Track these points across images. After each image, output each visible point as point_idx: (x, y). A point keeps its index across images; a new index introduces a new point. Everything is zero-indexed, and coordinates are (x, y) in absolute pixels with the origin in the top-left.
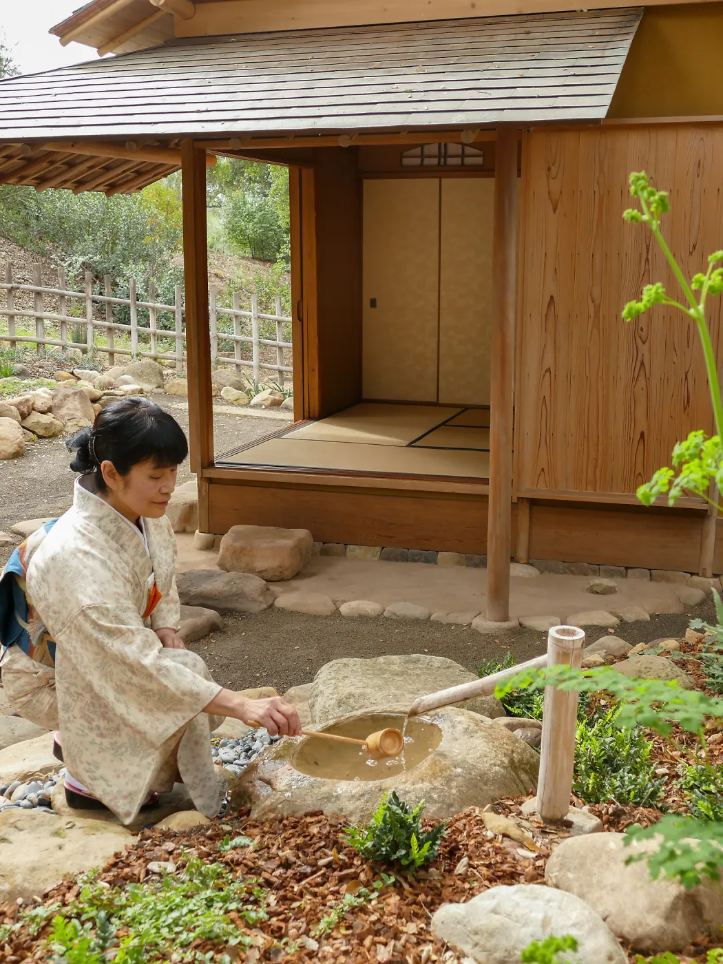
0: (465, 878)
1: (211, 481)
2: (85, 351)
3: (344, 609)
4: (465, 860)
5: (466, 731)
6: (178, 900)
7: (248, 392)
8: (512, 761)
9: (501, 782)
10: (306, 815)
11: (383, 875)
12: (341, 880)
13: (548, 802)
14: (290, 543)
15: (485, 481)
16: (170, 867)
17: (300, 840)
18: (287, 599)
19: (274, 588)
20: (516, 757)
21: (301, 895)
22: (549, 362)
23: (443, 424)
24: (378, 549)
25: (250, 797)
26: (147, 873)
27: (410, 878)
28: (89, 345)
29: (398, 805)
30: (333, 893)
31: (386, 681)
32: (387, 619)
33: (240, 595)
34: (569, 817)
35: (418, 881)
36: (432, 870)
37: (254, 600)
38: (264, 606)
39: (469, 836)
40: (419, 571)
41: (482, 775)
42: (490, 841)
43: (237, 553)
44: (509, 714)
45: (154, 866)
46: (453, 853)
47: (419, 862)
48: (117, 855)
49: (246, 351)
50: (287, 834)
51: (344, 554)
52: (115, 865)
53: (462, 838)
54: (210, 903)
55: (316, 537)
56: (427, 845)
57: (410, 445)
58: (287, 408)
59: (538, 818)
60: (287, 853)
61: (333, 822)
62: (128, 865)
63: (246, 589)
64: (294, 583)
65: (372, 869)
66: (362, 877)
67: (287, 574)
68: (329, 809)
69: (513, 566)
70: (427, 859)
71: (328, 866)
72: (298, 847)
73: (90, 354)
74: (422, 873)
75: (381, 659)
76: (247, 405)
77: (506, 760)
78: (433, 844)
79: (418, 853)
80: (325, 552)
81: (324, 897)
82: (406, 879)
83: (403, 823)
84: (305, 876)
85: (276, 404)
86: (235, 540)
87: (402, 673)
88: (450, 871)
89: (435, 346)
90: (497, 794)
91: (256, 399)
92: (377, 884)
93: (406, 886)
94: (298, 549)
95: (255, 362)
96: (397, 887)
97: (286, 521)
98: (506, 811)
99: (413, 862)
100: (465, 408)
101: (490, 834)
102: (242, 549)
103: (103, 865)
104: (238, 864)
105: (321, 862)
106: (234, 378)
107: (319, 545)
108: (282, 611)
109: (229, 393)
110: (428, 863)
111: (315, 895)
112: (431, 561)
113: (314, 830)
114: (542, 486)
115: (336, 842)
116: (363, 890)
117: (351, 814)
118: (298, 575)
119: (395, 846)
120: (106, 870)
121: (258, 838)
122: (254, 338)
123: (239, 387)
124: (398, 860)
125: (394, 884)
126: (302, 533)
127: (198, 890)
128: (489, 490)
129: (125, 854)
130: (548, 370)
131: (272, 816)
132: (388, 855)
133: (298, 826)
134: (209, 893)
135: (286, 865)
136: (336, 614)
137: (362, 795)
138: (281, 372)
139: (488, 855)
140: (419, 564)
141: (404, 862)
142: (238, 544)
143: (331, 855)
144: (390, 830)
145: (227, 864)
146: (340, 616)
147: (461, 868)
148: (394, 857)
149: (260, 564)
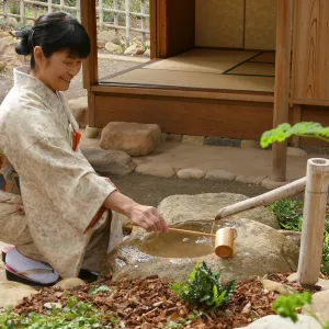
0: (248, 316)
1: (96, 94)
2: (18, 19)
3: (180, 173)
4: (249, 305)
5: (253, 232)
6: (61, 321)
7: (123, 46)
8: (282, 251)
9: (274, 262)
10: (147, 278)
11: (195, 311)
12: (168, 314)
13: (305, 274)
14: (146, 132)
15: (272, 94)
16: (59, 305)
17: (142, 293)
18: (143, 167)
19: (135, 160)
20: (285, 249)
21: (141, 322)
22: (316, 14)
23: (247, 61)
24: (203, 137)
25: (112, 269)
26: (44, 308)
27: (213, 315)
28: (21, 16)
29: (206, 269)
30: (162, 321)
31: (204, 207)
32: (207, 180)
33: (114, 164)
34: (318, 284)
35: (218, 317)
36: (227, 311)
37: (122, 167)
38: (129, 171)
39: (252, 291)
40: (229, 151)
41: (262, 258)
42: (266, 295)
43: (112, 139)
44: (283, 228)
45: (48, 305)
46: (241, 301)
47: (218, 304)
48: (25, 299)
49: (122, 21)
50: (134, 289)
51: (180, 141)
52: (24, 305)
53: (248, 293)
54: (82, 323)
55: (163, 130)
56: (223, 293)
57: (224, 73)
58: (147, 56)
59: (298, 284)
60: (134, 299)
61: (165, 282)
62: (32, 304)
63: (118, 160)
64: (149, 158)
65: (187, 307)
66: (181, 312)
67: (145, 152)
68: (162, 275)
69: (289, 148)
70: (224, 302)
71: (160, 307)
72: (141, 296)
73: (22, 22)
74: (220, 312)
75: (201, 195)
76: (122, 54)
77: (278, 250)
78: (228, 292)
79: (218, 298)
80: (169, 140)
81: (156, 323)
82: (210, 315)
83: (208, 280)
84: (145, 311)
85: (140, 53)
86: (112, 129)
87: (214, 203)
88: (239, 312)
89: (242, 12)
90: (271, 270)
91: (128, 50)
92: (191, 316)
93: (210, 319)
94: (150, 136)
95: (127, 27)
96: (204, 319)
97: (144, 119)
98: (278, 279)
99: (215, 303)
100: (261, 52)
101: (266, 291)
102: (115, 136)
103: (16, 304)
104: (102, 304)
105: (155, 304)
106: (113, 37)
107: (165, 135)
108: (140, 174)
109: (110, 46)
110: (224, 306)
111: (151, 322)
112: (237, 145)
113: (152, 286)
114: (309, 96)
115: (166, 293)
116: (182, 319)
117: (176, 278)
118: (151, 153)
119: (203, 293)
120: (18, 307)
121: (116, 291)
122: (127, 12)
123: (117, 43)
124: (204, 302)
125: (202, 316)
126: (153, 127)
127: (75, 316)
128: (274, 99)
129: (30, 298)
130: (315, 20)
131: (125, 279)
132: (198, 299)
133: (142, 284)
134: (81, 318)
135: (133, 305)
136: (175, 177)
137: (184, 267)
138: (144, 33)
139: (264, 303)
140: (229, 148)
141: (209, 304)
142: (113, 133)
143: (162, 300)
144: (200, 283)
145: (95, 304)
146: (177, 178)
147: (246, 309)
148: (202, 300)
149: (127, 146)
